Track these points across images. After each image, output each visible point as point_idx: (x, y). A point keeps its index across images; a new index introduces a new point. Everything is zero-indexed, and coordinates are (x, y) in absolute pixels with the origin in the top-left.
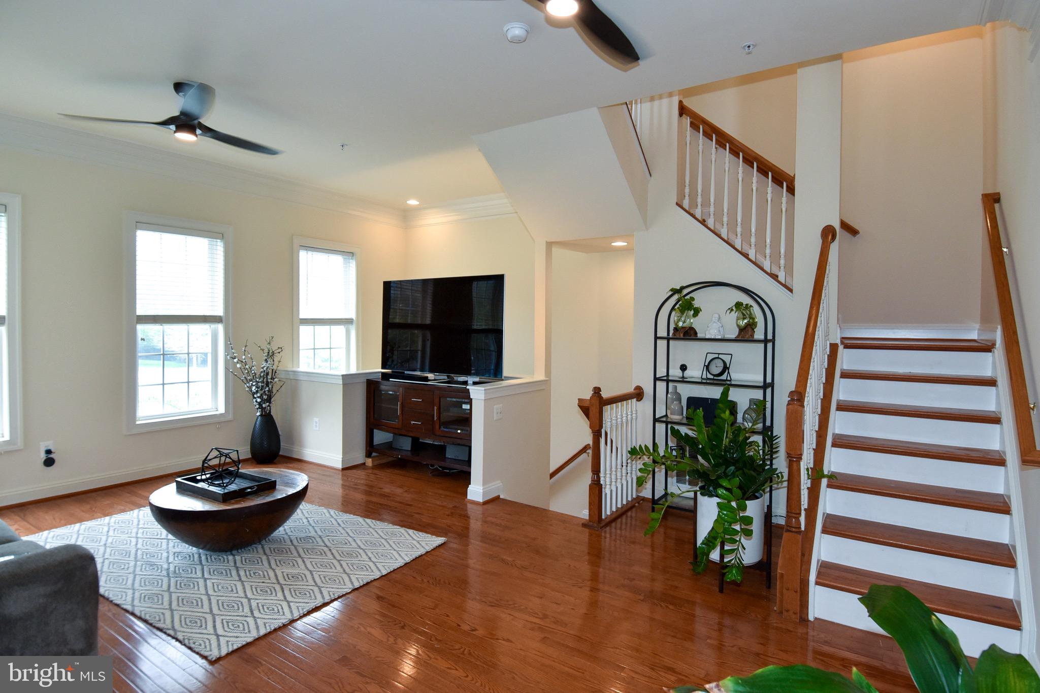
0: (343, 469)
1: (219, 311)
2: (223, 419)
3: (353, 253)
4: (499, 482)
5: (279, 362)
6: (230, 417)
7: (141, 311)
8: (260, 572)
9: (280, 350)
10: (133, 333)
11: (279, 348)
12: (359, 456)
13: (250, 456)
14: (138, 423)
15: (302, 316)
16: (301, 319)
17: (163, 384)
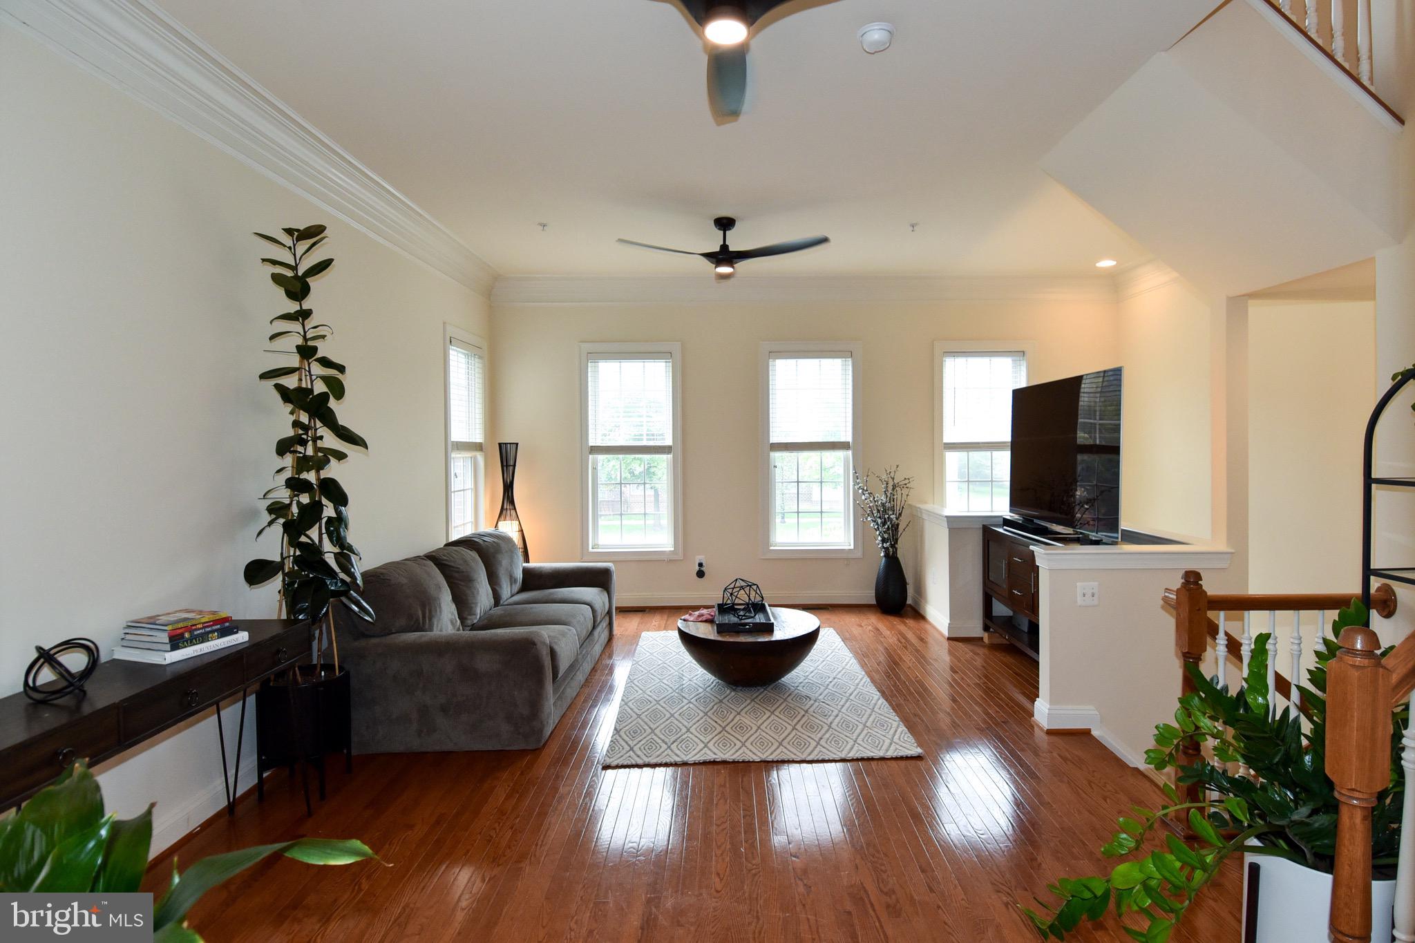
0: (949, 639)
1: (847, 437)
2: (850, 556)
3: (1024, 352)
4: (1092, 707)
5: (908, 495)
6: (859, 554)
7: (775, 438)
8: (726, 712)
9: (907, 481)
10: (767, 460)
11: (905, 479)
12: (975, 627)
13: (874, 602)
14: (772, 548)
15: (947, 439)
16: (946, 444)
17: (798, 512)
